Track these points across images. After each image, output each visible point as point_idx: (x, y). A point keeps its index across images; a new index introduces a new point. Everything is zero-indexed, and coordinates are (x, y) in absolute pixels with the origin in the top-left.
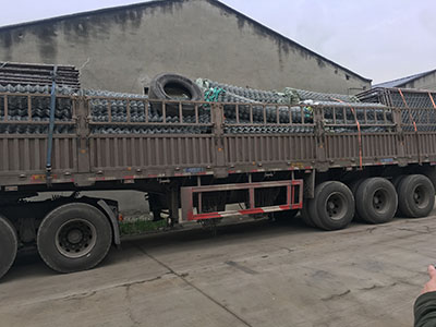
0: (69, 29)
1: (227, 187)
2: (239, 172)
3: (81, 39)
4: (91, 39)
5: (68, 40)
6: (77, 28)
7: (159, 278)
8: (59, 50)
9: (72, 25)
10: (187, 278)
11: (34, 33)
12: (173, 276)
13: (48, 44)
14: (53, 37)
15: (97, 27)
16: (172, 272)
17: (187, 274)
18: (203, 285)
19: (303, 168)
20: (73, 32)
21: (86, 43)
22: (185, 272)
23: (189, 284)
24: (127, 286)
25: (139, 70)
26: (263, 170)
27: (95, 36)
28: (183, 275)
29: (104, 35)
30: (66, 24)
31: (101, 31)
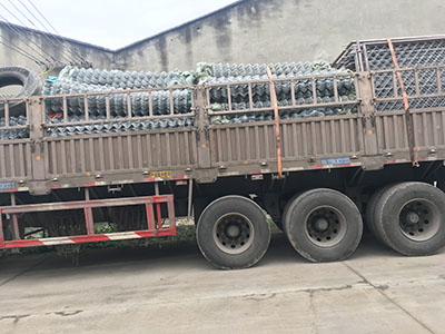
0: (242, 14)
1: (51, 207)
2: (66, 186)
3: (254, 22)
4: (264, 19)
5: (241, 26)
6: (250, 12)
7: (349, 287)
8: (234, 38)
9: (245, 11)
10: (386, 292)
11: (210, 25)
12: (366, 286)
13: (223, 34)
14: (227, 26)
15: (270, 7)
16: (366, 281)
17: (387, 287)
18: (411, 305)
19: (170, 178)
20: (246, 17)
21: (258, 26)
22: (383, 283)
23: (391, 301)
24: (311, 292)
25: (315, 46)
26: (103, 183)
27: (267, 16)
28: (382, 288)
29: (278, 13)
30: (239, 9)
31: (274, 9)
